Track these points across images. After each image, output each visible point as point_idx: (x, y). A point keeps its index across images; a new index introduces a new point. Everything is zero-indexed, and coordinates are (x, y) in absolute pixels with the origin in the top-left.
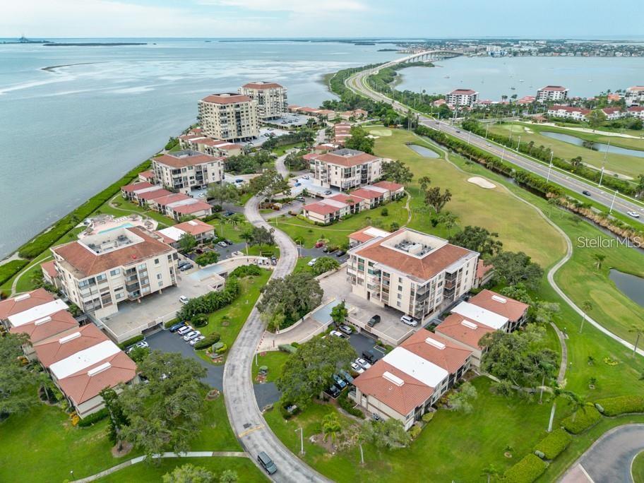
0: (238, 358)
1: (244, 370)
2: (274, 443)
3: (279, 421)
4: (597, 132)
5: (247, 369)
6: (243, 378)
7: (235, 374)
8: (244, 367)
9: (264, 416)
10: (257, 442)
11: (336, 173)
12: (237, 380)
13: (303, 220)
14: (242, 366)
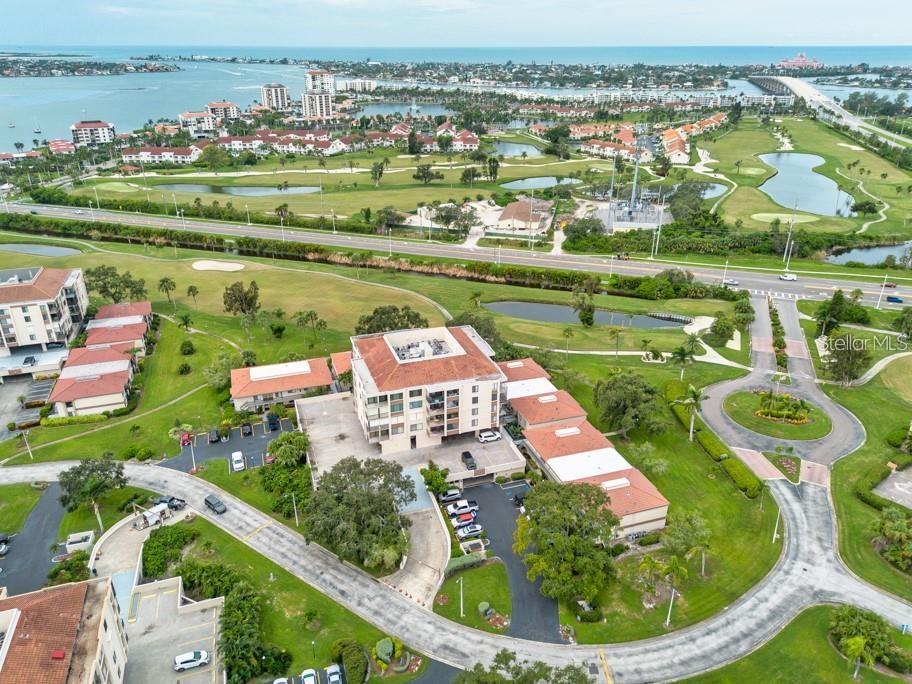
0: (424, 635)
1: (464, 636)
2: (640, 649)
3: (598, 630)
4: (221, 175)
5: (460, 632)
6: (481, 642)
7: (466, 651)
8: (455, 633)
9: (580, 643)
10: (632, 668)
11: (27, 319)
12: (482, 652)
13: (70, 423)
14: (452, 636)
